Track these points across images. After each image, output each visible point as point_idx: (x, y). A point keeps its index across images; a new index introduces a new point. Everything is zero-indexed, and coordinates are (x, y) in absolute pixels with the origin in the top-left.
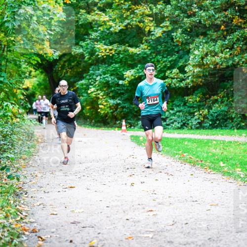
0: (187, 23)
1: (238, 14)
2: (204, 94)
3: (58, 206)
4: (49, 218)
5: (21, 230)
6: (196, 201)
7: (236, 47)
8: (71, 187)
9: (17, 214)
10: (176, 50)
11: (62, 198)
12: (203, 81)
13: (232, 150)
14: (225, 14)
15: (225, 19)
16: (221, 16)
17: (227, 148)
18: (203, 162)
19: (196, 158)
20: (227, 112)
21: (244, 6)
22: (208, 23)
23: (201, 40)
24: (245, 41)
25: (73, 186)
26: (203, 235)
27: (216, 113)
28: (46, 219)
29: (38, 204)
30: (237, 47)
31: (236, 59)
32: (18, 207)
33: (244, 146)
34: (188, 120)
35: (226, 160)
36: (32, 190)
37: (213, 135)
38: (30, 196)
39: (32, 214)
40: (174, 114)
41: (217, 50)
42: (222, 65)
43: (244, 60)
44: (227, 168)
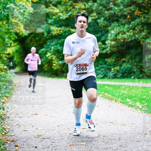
0: (107, 14)
1: (138, 8)
2: (117, 57)
3: (28, 125)
4: (23, 133)
5: (5, 141)
6: (112, 123)
7: (136, 28)
8: (36, 114)
9: (2, 130)
10: (100, 30)
11: (30, 121)
12: (117, 49)
13: (134, 91)
14: (130, 8)
15: (130, 12)
16: (128, 10)
17: (131, 90)
18: (117, 99)
19: (112, 96)
20: (131, 68)
21: (141, 4)
22: (120, 14)
23: (115, 24)
24: (142, 25)
25: (37, 113)
26: (116, 143)
27: (124, 69)
28: (21, 134)
29: (16, 124)
30: (138, 29)
31: (137, 36)
32: (3, 126)
33: (142, 89)
34: (108, 73)
35: (130, 97)
36: (12, 116)
37: (123, 82)
38: (11, 120)
39: (12, 131)
40: (99, 70)
41: (125, 30)
42: (128, 39)
43: (141, 36)
44: (131, 102)
